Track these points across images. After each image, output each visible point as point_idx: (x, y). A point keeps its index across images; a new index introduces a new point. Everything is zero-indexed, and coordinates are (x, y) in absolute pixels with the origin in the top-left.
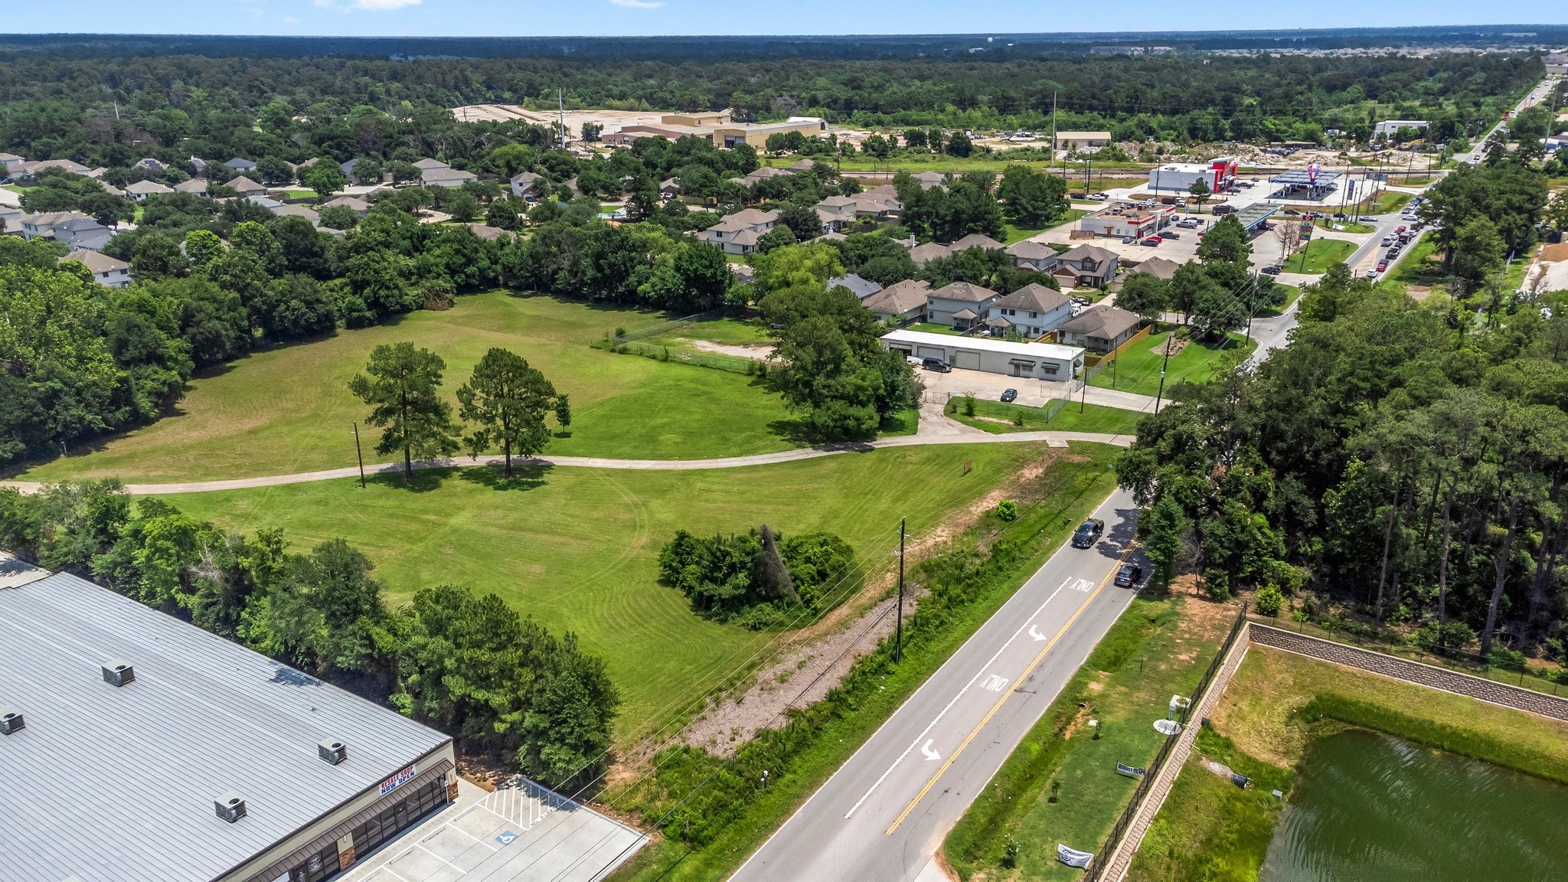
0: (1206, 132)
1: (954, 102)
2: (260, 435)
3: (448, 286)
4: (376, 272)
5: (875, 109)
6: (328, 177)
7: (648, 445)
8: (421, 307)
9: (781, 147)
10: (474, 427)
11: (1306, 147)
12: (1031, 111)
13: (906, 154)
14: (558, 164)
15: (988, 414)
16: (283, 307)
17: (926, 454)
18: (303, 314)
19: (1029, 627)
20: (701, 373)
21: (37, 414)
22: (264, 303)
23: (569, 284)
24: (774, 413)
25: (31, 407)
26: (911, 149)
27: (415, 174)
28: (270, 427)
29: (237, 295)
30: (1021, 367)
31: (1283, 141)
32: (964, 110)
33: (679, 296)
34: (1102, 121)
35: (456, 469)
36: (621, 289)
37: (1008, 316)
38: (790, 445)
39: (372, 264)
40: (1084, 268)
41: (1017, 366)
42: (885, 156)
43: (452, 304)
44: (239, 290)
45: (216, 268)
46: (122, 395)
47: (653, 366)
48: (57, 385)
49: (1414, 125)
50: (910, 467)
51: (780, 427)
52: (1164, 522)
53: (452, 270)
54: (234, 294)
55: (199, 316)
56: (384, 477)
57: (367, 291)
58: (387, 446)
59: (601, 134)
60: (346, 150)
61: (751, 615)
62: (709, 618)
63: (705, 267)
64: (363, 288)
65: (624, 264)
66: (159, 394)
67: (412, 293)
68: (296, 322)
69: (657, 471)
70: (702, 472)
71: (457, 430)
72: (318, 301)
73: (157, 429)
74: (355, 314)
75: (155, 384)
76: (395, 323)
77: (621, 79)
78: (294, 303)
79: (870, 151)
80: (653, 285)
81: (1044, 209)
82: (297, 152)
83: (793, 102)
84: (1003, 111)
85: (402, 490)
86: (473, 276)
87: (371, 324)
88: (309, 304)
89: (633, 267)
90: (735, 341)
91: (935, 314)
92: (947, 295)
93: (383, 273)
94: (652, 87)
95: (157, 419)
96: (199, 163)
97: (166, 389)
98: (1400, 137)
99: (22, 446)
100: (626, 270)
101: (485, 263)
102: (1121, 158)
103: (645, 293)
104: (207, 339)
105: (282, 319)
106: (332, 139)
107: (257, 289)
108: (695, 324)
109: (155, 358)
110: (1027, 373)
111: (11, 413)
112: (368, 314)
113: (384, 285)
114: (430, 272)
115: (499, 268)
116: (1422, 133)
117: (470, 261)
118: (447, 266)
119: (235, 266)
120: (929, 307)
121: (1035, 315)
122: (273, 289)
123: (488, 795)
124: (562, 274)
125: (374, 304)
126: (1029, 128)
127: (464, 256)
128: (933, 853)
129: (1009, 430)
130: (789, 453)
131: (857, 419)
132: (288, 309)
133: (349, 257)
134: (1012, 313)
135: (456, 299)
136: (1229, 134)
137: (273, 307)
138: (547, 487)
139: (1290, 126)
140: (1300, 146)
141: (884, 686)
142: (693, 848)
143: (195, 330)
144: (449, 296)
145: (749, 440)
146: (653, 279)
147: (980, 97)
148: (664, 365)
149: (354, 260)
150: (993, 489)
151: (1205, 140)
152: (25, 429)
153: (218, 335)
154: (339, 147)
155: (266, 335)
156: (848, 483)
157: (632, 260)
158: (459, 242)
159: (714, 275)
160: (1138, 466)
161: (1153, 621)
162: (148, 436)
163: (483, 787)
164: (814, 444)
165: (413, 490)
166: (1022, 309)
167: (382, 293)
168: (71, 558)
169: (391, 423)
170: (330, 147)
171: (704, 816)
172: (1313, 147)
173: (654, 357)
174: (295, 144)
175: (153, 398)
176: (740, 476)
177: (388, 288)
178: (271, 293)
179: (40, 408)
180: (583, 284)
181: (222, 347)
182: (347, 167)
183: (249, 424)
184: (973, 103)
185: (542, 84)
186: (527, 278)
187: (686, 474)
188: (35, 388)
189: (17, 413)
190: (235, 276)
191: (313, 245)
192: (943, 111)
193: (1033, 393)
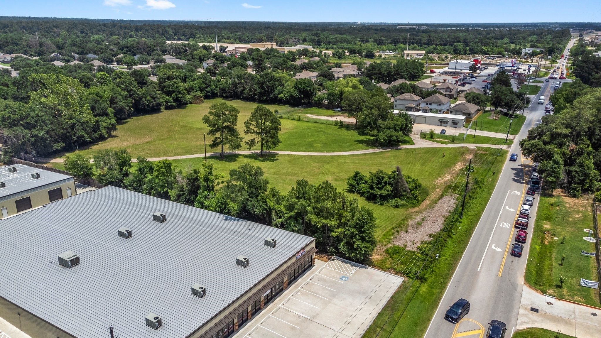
0: (460, 51)
1: (359, 41)
2: (152, 144)
3: (201, 95)
4: (177, 87)
5: (329, 43)
6: (132, 60)
7: (310, 147)
8: (191, 103)
9: (301, 55)
10: (248, 138)
11: (498, 57)
12: (390, 45)
13: (349, 57)
14: (220, 58)
15: (438, 138)
16: (144, 99)
17: (423, 151)
18: (152, 102)
19: (505, 206)
20: (316, 125)
21: (69, 132)
22: (137, 97)
23: (249, 95)
24: (354, 137)
25: (66, 129)
26: (351, 56)
27: (163, 61)
28: (154, 141)
29: (128, 93)
30: (443, 122)
31: (489, 55)
32: (364, 44)
33: (297, 98)
34: (418, 48)
35: (241, 155)
36: (271, 96)
37: (429, 106)
38: (367, 148)
39: (175, 85)
40: (446, 91)
41: (441, 122)
42: (341, 58)
43: (203, 102)
44: (128, 91)
45: (119, 82)
46: (96, 128)
47: (295, 122)
48: (74, 121)
49: (538, 50)
50: (420, 155)
51: (360, 142)
52: (556, 166)
53: (201, 90)
54: (126, 93)
55: (117, 100)
56: (211, 157)
57: (173, 95)
58: (214, 145)
59: (227, 50)
60: (133, 52)
61: (393, 202)
62: (375, 203)
63: (307, 87)
64: (171, 94)
65: (273, 86)
66: (108, 128)
67: (188, 97)
68: (148, 105)
69: (320, 156)
70: (339, 156)
71: (242, 139)
72: (157, 97)
73: (108, 142)
74: (169, 104)
75: (106, 124)
76: (184, 108)
77: (225, 33)
78: (148, 98)
79: (336, 56)
80: (284, 95)
81: (417, 73)
82: (113, 53)
83: (296, 41)
84: (379, 44)
85: (222, 162)
86: (209, 92)
87: (175, 108)
88: (154, 99)
89: (276, 88)
90: (322, 115)
91: (397, 106)
92: (403, 98)
93: (180, 88)
94: (239, 35)
95: (107, 138)
96: (76, 56)
97: (111, 126)
98: (533, 55)
99: (64, 145)
100: (274, 89)
101: (214, 87)
102: (432, 60)
103: (281, 97)
104: (119, 109)
105: (144, 103)
106: (127, 48)
107: (135, 91)
108: (303, 109)
109: (105, 114)
110: (445, 125)
111: (60, 131)
112: (174, 104)
113: (180, 93)
114: (193, 90)
115: (218, 89)
116: (541, 52)
117: (209, 86)
118: (199, 88)
119: (126, 82)
120: (395, 103)
121: (440, 105)
122: (140, 92)
123: (327, 263)
124: (246, 91)
125: (176, 100)
126: (390, 50)
127: (206, 84)
128: (523, 283)
129: (450, 143)
130: (368, 150)
131: (396, 137)
132: (145, 100)
133: (165, 82)
134: (430, 104)
135: (204, 101)
136: (468, 52)
137: (141, 99)
138: (280, 161)
139: (492, 49)
140: (496, 57)
141: (461, 226)
142: (422, 282)
143: (115, 105)
144: (202, 99)
145: (350, 146)
146: (284, 92)
147: (370, 39)
148: (299, 122)
149: (168, 83)
150: (458, 162)
151: (460, 54)
152: (64, 138)
153: (123, 108)
154: (130, 51)
155: (135, 111)
156: (399, 160)
157: (275, 84)
158: (204, 79)
159: (310, 90)
160: (536, 146)
161: (552, 205)
162: (106, 144)
163: (323, 260)
164: (377, 147)
165: (227, 161)
166: (435, 103)
167: (180, 95)
168: (113, 180)
169: (218, 135)
170: (127, 51)
171: (423, 271)
172: (501, 57)
173: (294, 119)
174: (112, 50)
175: (106, 130)
176: (354, 157)
177: (182, 94)
178: (140, 93)
179: (70, 130)
180: (255, 94)
181: (124, 113)
182: (136, 58)
183: (146, 140)
184: (367, 41)
185: (196, 33)
186: (232, 93)
187: (333, 157)
188: (67, 122)
189: (62, 131)
190: (126, 86)
191: (143, 80)
192: (355, 44)
193: (450, 131)
